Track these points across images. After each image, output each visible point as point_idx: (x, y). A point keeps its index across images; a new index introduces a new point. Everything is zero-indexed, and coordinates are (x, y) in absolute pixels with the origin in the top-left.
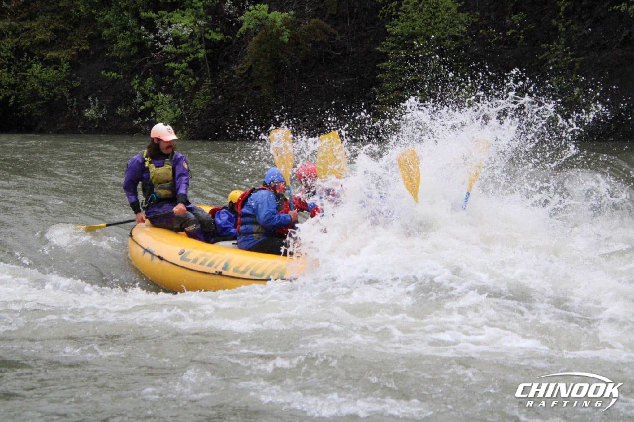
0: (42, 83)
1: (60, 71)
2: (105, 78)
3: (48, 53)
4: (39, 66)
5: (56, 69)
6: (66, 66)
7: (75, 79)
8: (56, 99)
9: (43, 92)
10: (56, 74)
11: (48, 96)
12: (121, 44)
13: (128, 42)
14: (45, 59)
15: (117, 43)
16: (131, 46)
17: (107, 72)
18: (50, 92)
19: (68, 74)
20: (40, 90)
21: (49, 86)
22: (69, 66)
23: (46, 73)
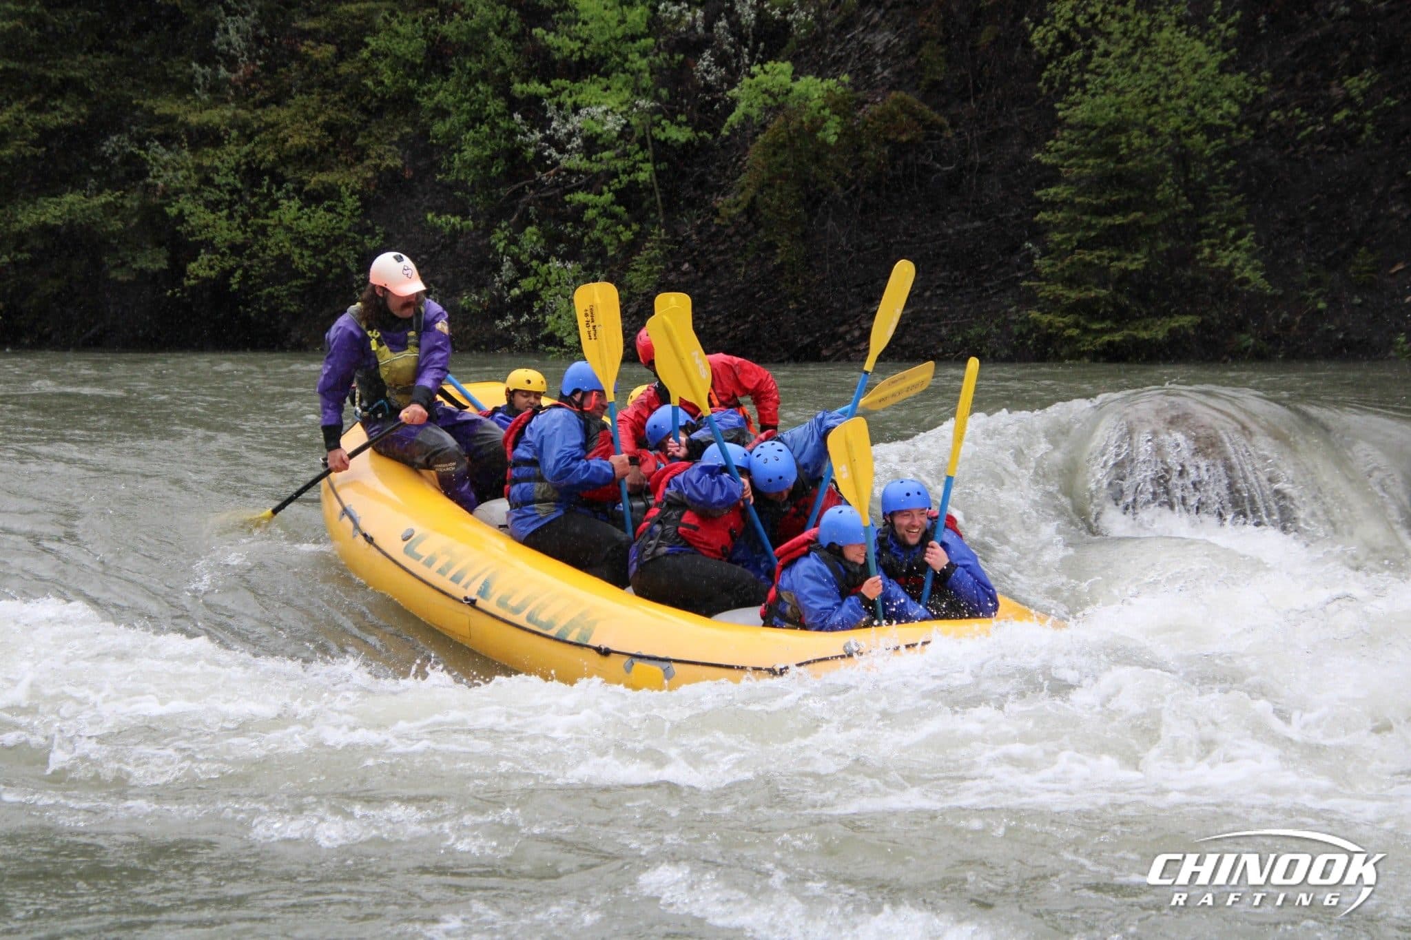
0: (300, 241)
1: (340, 214)
2: (436, 230)
3: (314, 175)
4: (295, 203)
5: (330, 209)
6: (351, 202)
7: (370, 231)
8: (330, 276)
9: (302, 260)
10: (330, 221)
11: (312, 268)
12: (469, 153)
13: (484, 149)
14: (307, 188)
15: (460, 151)
16: (493, 158)
17: (438, 215)
18: (318, 261)
19: (356, 220)
20: (296, 257)
21: (315, 248)
22: (358, 204)
23: (309, 220)
